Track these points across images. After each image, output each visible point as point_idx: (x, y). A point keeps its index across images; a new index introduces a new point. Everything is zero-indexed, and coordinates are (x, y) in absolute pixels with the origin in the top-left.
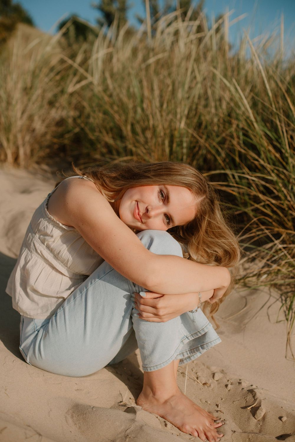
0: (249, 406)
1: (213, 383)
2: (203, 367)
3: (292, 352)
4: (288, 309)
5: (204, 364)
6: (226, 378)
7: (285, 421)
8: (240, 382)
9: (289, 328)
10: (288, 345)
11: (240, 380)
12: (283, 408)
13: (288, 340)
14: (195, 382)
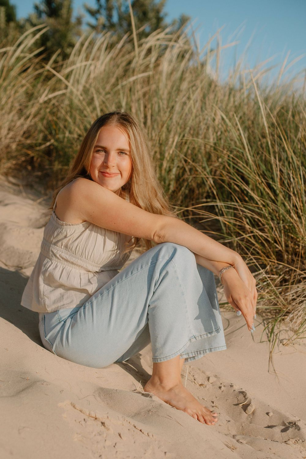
0: (241, 404)
1: (208, 385)
2: (199, 371)
3: (274, 368)
4: (270, 332)
5: (199, 369)
6: (219, 381)
7: (272, 416)
8: (232, 385)
9: (271, 348)
10: (270, 362)
11: (231, 384)
12: (270, 406)
13: (270, 358)
14: (192, 383)
